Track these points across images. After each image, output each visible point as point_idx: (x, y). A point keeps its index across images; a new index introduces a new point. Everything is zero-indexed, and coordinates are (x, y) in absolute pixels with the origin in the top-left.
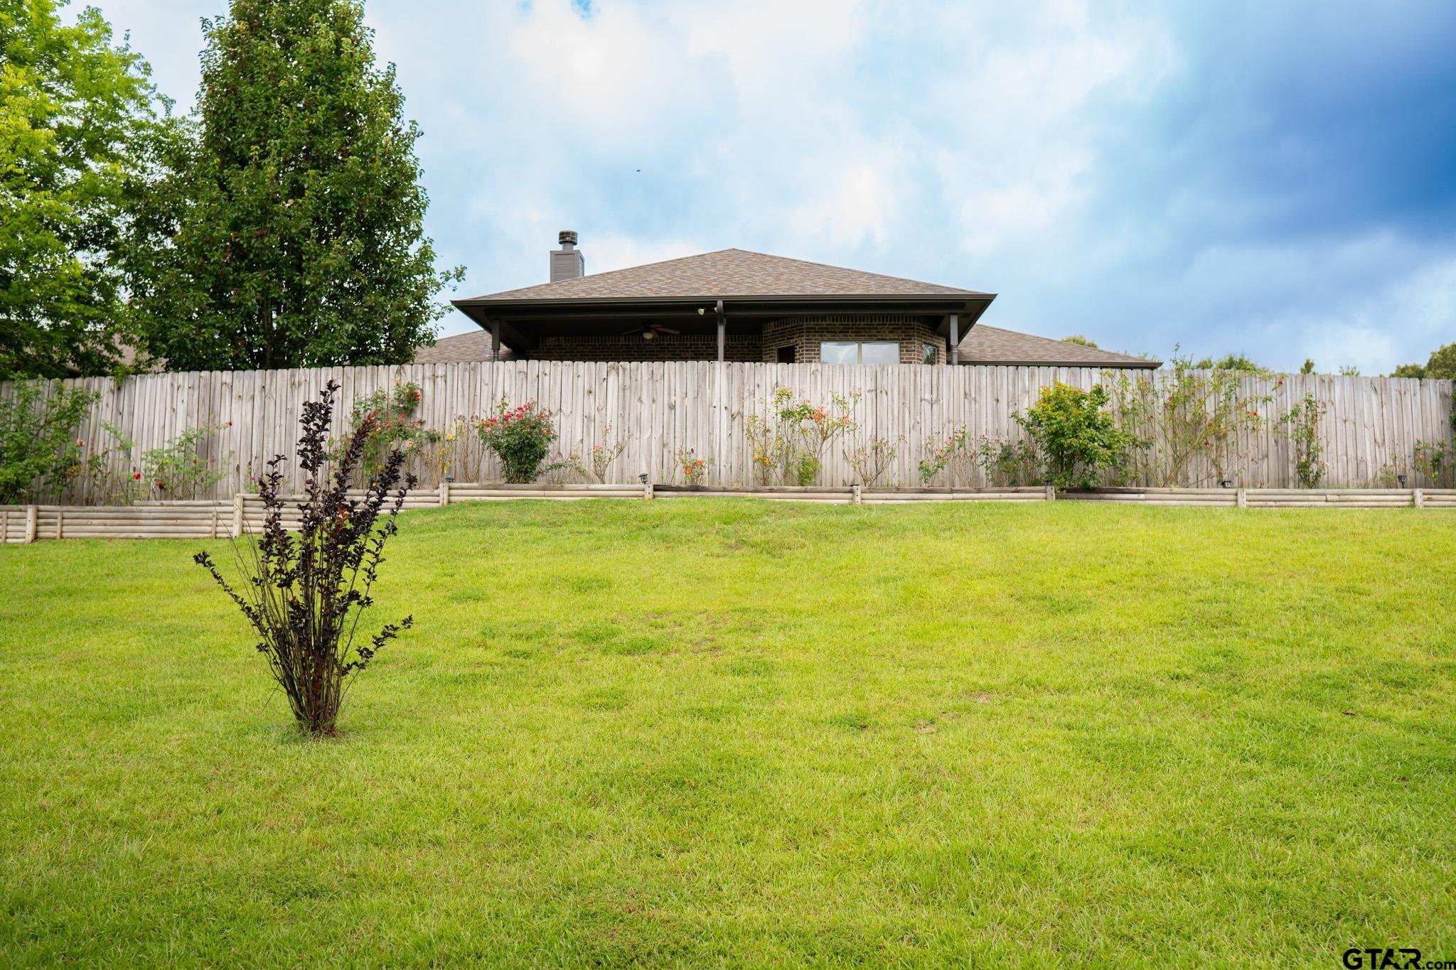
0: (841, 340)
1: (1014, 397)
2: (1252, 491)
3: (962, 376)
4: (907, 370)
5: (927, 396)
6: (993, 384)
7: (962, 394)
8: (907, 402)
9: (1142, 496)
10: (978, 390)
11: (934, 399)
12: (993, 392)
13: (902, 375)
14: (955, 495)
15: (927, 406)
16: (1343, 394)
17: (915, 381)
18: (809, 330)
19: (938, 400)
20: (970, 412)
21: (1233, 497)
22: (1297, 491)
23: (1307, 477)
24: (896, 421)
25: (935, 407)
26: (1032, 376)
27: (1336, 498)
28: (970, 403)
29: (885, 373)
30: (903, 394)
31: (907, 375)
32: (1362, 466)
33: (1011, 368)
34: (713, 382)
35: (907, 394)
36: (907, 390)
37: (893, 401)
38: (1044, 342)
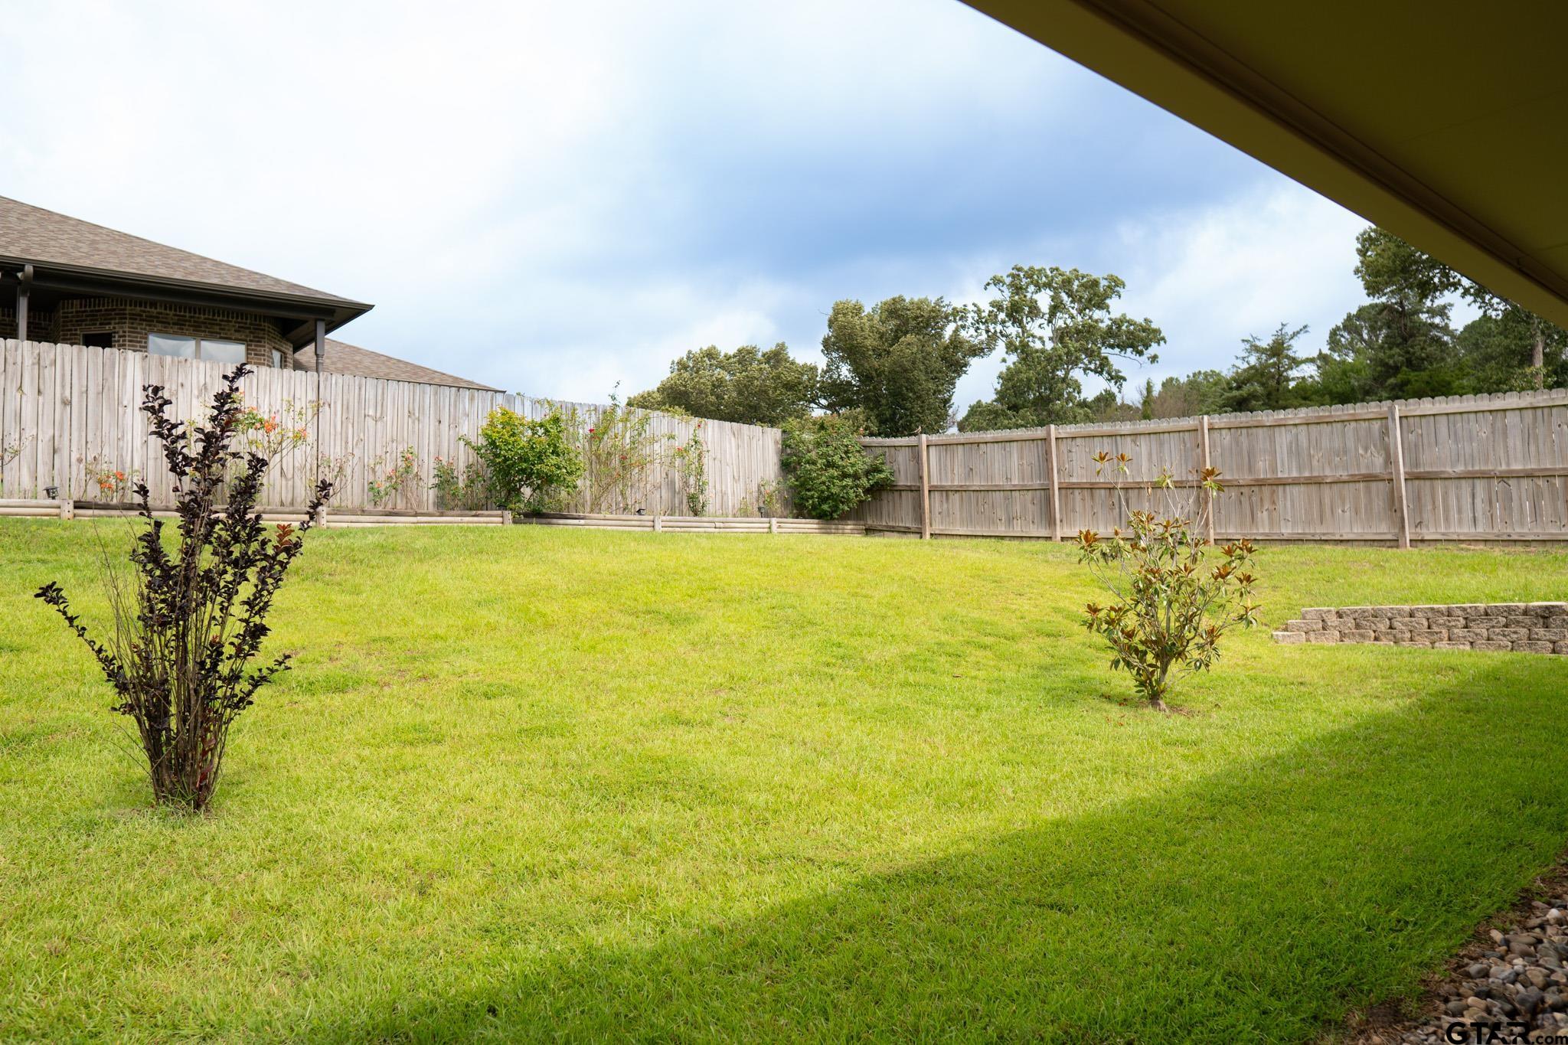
0: (175, 333)
1: (455, 419)
2: (664, 518)
3: (406, 393)
4: (352, 383)
5: (371, 412)
6: (436, 403)
7: (406, 411)
8: (351, 417)
9: (582, 522)
10: (421, 409)
11: (378, 415)
12: (436, 413)
13: (346, 388)
14: (419, 519)
15: (370, 422)
16: (713, 435)
17: (359, 395)
18: (134, 317)
19: (382, 418)
20: (413, 432)
21: (651, 524)
22: (681, 518)
23: (696, 508)
24: (339, 437)
25: (379, 423)
26: (472, 399)
27: (722, 525)
28: (414, 423)
29: (329, 383)
30: (346, 408)
31: (351, 388)
32: (725, 498)
33: (453, 389)
34: (125, 376)
35: (351, 408)
36: (351, 404)
37: (336, 415)
38: (383, 358)
